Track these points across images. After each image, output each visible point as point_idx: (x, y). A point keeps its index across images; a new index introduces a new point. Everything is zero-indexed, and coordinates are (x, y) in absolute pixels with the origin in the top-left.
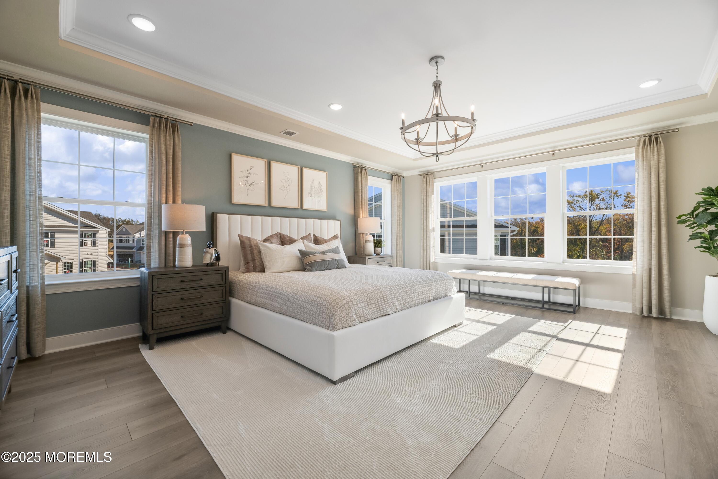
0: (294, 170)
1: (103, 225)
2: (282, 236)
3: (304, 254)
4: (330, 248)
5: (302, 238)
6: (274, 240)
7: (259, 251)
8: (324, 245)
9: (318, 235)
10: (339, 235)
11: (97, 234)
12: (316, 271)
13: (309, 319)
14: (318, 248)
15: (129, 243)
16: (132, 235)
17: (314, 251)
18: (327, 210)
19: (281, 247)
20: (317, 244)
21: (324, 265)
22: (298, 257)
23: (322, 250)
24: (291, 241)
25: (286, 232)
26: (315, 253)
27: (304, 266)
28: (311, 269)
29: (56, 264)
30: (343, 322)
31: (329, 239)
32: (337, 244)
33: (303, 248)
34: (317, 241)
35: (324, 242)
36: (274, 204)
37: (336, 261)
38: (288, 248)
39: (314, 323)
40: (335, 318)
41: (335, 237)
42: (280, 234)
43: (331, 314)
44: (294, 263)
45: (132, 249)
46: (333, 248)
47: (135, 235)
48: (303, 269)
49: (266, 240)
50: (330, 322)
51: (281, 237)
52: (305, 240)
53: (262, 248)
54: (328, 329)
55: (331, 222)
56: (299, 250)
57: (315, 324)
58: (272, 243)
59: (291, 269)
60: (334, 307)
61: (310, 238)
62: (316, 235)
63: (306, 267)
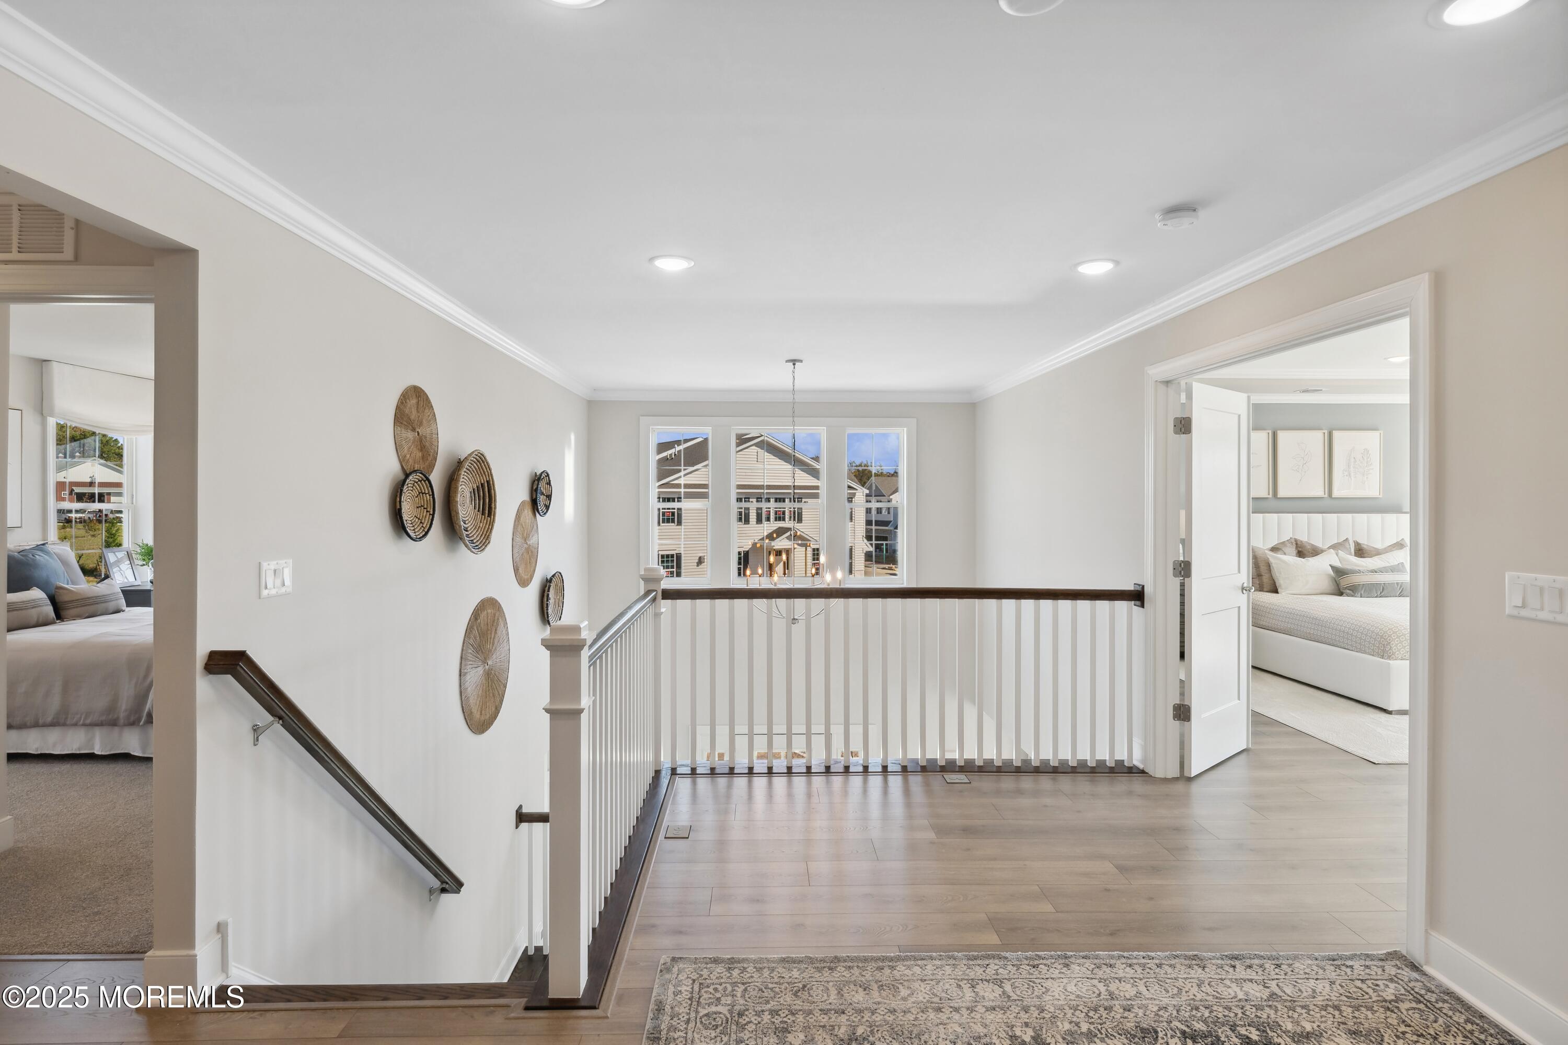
0: (1316, 439)
1: (859, 483)
2: (1299, 543)
3: (1339, 572)
4: (1388, 565)
5: (1334, 547)
6: (1287, 550)
7: (1269, 566)
8: (1376, 558)
9: (1363, 541)
10: (1407, 541)
11: (853, 499)
12: (1361, 597)
13: (1356, 647)
14: (1365, 564)
15: (881, 513)
16: (887, 497)
17: (1357, 568)
18: (1381, 496)
19: (1302, 562)
20: (1361, 557)
21: (1376, 590)
22: (1329, 575)
23: (1372, 567)
24: (1314, 550)
25: (1303, 537)
26: (1359, 572)
27: (1339, 589)
28: (1353, 594)
29: (804, 550)
30: (1402, 653)
31: (1385, 548)
32: (1403, 557)
33: (1337, 564)
34: (1360, 552)
35: (1378, 553)
36: (1282, 493)
37: (1398, 585)
38: (1311, 562)
39: (1362, 652)
40: (1391, 647)
41: (1399, 545)
42: (1296, 540)
43: (1387, 643)
44: (1326, 584)
45: (887, 526)
46: (1392, 564)
47: (891, 497)
48: (1339, 592)
49: (1274, 549)
50: (1384, 651)
51: (1296, 544)
52: (1339, 551)
53: (1272, 560)
54: (1382, 657)
55: (1391, 518)
56: (1332, 567)
57: (1365, 652)
58: (1285, 554)
59: (1318, 591)
60: (1390, 636)
61: (1348, 547)
62: (1360, 542)
63: (1343, 591)
